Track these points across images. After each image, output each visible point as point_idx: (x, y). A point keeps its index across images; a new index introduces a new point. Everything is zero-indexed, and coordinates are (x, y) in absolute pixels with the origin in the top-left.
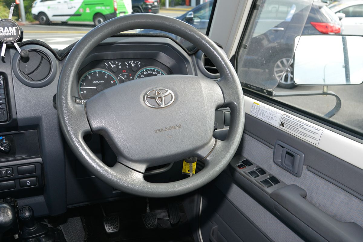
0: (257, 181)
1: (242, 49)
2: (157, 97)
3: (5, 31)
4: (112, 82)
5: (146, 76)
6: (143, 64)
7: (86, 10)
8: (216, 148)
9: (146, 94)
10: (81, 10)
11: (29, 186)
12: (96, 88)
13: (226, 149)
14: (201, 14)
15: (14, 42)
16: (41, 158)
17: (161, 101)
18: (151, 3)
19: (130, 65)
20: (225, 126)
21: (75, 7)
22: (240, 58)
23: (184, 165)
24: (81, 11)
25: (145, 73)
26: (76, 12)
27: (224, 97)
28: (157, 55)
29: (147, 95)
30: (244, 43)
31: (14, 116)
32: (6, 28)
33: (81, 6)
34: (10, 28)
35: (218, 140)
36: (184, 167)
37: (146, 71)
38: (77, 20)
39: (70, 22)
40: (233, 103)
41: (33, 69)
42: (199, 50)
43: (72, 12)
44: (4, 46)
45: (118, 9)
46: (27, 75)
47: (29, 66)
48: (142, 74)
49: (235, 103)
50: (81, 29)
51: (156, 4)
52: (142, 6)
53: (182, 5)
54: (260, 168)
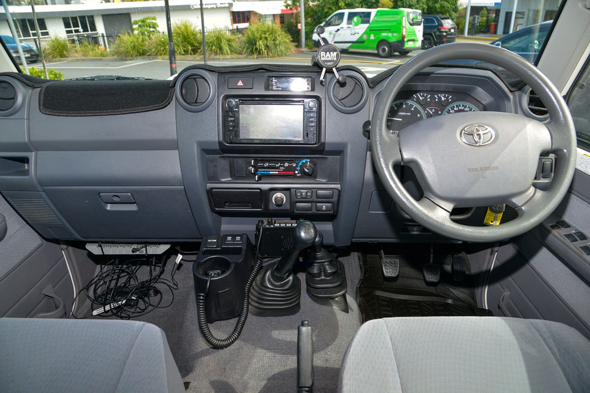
0: (574, 246)
1: (576, 89)
2: (476, 135)
3: (327, 56)
4: (419, 115)
5: (456, 112)
6: (455, 98)
7: (370, 37)
8: (534, 197)
9: (463, 129)
10: (365, 36)
11: (324, 211)
12: (401, 120)
13: (547, 200)
14: (511, 45)
15: (333, 67)
16: (339, 185)
17: (480, 139)
18: (447, 30)
19: (440, 98)
20: (543, 178)
21: (358, 33)
22: (572, 100)
23: (487, 214)
24: (365, 38)
25: (455, 109)
26: (359, 38)
27: (552, 142)
28: (472, 89)
29: (465, 131)
30: (581, 82)
31: (323, 140)
32: (328, 53)
33: (366, 31)
34: (332, 53)
35: (537, 190)
36: (487, 217)
37: (457, 106)
38: (359, 48)
39: (351, 50)
40: (562, 150)
41: (346, 95)
42: (526, 85)
43: (355, 38)
44: (324, 70)
45: (406, 36)
46: (340, 100)
47: (343, 92)
48: (453, 109)
49: (565, 151)
50: (362, 58)
51: (452, 31)
52: (435, 33)
53: (484, 32)
54: (580, 232)
